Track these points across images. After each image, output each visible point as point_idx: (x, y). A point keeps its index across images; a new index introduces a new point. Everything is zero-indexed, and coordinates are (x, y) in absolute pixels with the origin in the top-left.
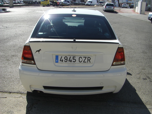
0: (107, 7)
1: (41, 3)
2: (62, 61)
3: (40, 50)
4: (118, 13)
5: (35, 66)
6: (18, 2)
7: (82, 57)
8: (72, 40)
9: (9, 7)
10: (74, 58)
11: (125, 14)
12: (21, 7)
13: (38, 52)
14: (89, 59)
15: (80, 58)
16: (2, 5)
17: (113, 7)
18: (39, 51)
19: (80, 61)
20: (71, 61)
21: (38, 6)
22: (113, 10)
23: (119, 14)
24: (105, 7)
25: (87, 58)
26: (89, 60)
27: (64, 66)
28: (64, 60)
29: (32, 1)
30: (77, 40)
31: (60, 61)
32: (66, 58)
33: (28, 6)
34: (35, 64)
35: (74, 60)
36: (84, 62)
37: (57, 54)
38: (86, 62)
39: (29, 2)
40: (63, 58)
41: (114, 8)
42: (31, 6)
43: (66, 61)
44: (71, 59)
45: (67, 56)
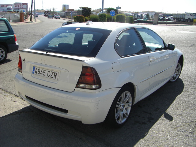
1: (194, 21)
2: (36, 73)
3: (25, 59)
6: (169, 18)
7: (51, 72)
8: (45, 53)
9: (153, 23)
10: (45, 71)
12: (167, 25)
13: (24, 61)
14: (55, 74)
15: (49, 72)
16: (146, 20)
19: (49, 76)
20: (42, 74)
21: (189, 25)
25: (54, 73)
26: (56, 76)
28: (38, 72)
29: (184, 18)
30: (49, 53)
33: (177, 24)
35: (44, 74)
36: (51, 77)
38: (52, 77)
39: (181, 19)
40: (37, 70)
42: (181, 25)
44: (43, 72)
45: (40, 69)
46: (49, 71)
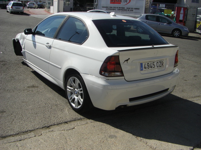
0: (14, 7)
2: (146, 68)
3: (129, 59)
4: (30, 15)
5: (123, 77)
7: (158, 62)
8: (151, 46)
10: (154, 64)
11: (39, 15)
13: (126, 62)
17: (22, 7)
18: (127, 60)
19: (158, 66)
20: (152, 67)
22: (23, 11)
23: (32, 16)
24: (12, 7)
25: (161, 63)
26: (163, 64)
27: (146, 73)
28: (147, 67)
30: (155, 46)
31: (145, 68)
32: (148, 65)
34: (123, 75)
35: (154, 66)
36: (160, 67)
37: (141, 62)
40: (146, 65)
41: (23, 9)
43: (148, 67)
44: (152, 65)
45: (149, 63)
46: (157, 62)
